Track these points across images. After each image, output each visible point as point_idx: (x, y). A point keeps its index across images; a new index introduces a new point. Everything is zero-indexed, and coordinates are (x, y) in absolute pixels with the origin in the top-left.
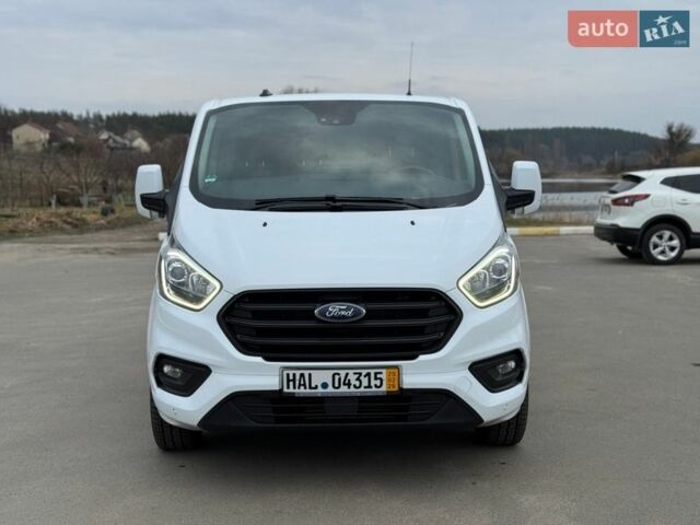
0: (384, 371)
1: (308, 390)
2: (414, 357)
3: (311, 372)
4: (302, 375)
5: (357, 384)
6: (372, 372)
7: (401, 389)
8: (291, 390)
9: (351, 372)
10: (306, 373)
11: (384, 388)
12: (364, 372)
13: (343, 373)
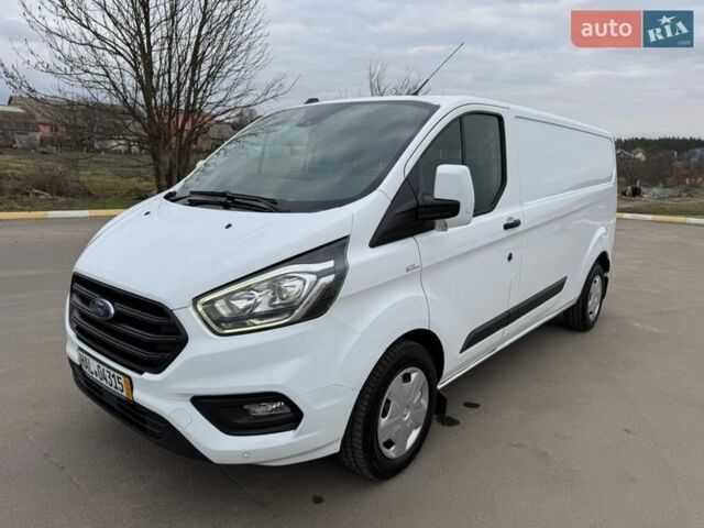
0: (122, 377)
1: (90, 374)
2: (141, 373)
3: (89, 358)
4: (85, 358)
5: (110, 382)
6: (116, 375)
7: (133, 400)
9: (106, 369)
10: (87, 357)
11: (124, 394)
12: (112, 372)
13: (102, 367)
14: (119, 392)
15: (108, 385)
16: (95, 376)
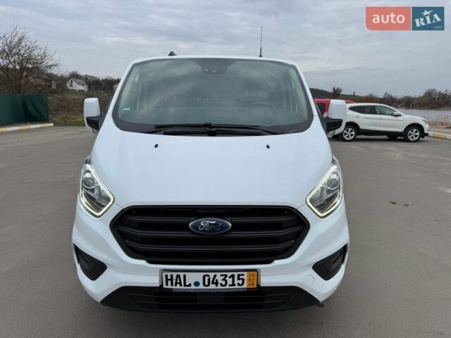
0: (246, 273)
1: (183, 287)
2: (270, 262)
3: (186, 273)
4: (178, 276)
6: (236, 274)
7: (259, 287)
9: (218, 274)
10: (182, 274)
11: (245, 286)
12: (229, 274)
13: (212, 275)
14: (237, 287)
15: (219, 287)
16: (193, 287)
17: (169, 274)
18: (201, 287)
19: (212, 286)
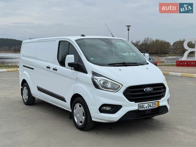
0: (156, 102)
1: (143, 109)
2: (161, 99)
3: (144, 104)
4: (142, 105)
5: (152, 106)
7: (159, 106)
8: (140, 109)
9: (151, 103)
10: (143, 104)
12: (153, 103)
14: (155, 107)
15: (151, 107)
16: (146, 108)
17: (140, 105)
18: (147, 108)
19: (150, 108)
